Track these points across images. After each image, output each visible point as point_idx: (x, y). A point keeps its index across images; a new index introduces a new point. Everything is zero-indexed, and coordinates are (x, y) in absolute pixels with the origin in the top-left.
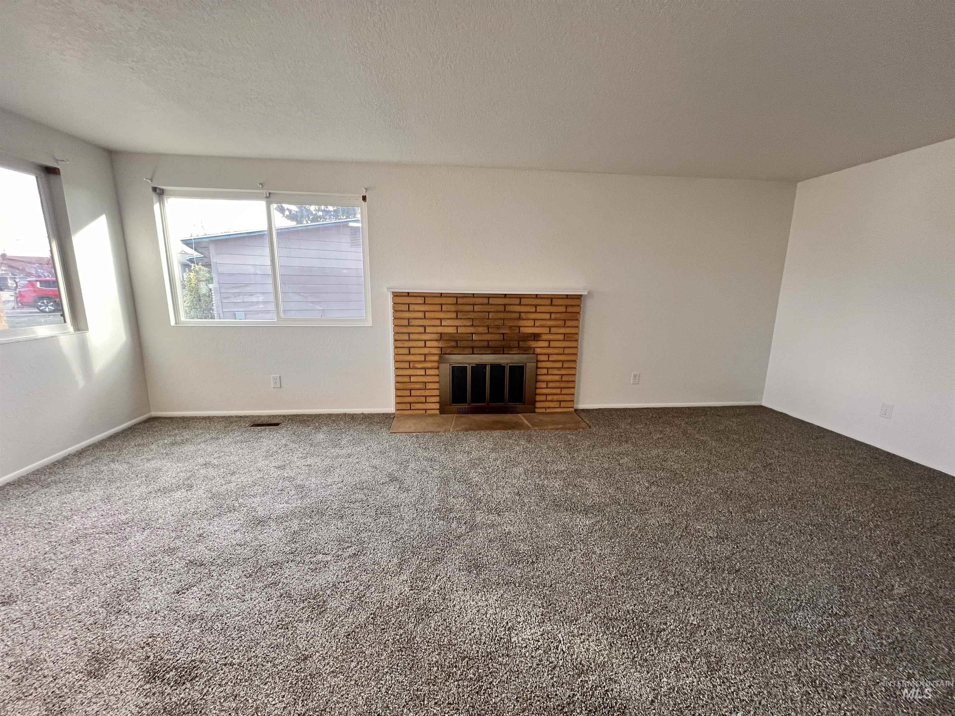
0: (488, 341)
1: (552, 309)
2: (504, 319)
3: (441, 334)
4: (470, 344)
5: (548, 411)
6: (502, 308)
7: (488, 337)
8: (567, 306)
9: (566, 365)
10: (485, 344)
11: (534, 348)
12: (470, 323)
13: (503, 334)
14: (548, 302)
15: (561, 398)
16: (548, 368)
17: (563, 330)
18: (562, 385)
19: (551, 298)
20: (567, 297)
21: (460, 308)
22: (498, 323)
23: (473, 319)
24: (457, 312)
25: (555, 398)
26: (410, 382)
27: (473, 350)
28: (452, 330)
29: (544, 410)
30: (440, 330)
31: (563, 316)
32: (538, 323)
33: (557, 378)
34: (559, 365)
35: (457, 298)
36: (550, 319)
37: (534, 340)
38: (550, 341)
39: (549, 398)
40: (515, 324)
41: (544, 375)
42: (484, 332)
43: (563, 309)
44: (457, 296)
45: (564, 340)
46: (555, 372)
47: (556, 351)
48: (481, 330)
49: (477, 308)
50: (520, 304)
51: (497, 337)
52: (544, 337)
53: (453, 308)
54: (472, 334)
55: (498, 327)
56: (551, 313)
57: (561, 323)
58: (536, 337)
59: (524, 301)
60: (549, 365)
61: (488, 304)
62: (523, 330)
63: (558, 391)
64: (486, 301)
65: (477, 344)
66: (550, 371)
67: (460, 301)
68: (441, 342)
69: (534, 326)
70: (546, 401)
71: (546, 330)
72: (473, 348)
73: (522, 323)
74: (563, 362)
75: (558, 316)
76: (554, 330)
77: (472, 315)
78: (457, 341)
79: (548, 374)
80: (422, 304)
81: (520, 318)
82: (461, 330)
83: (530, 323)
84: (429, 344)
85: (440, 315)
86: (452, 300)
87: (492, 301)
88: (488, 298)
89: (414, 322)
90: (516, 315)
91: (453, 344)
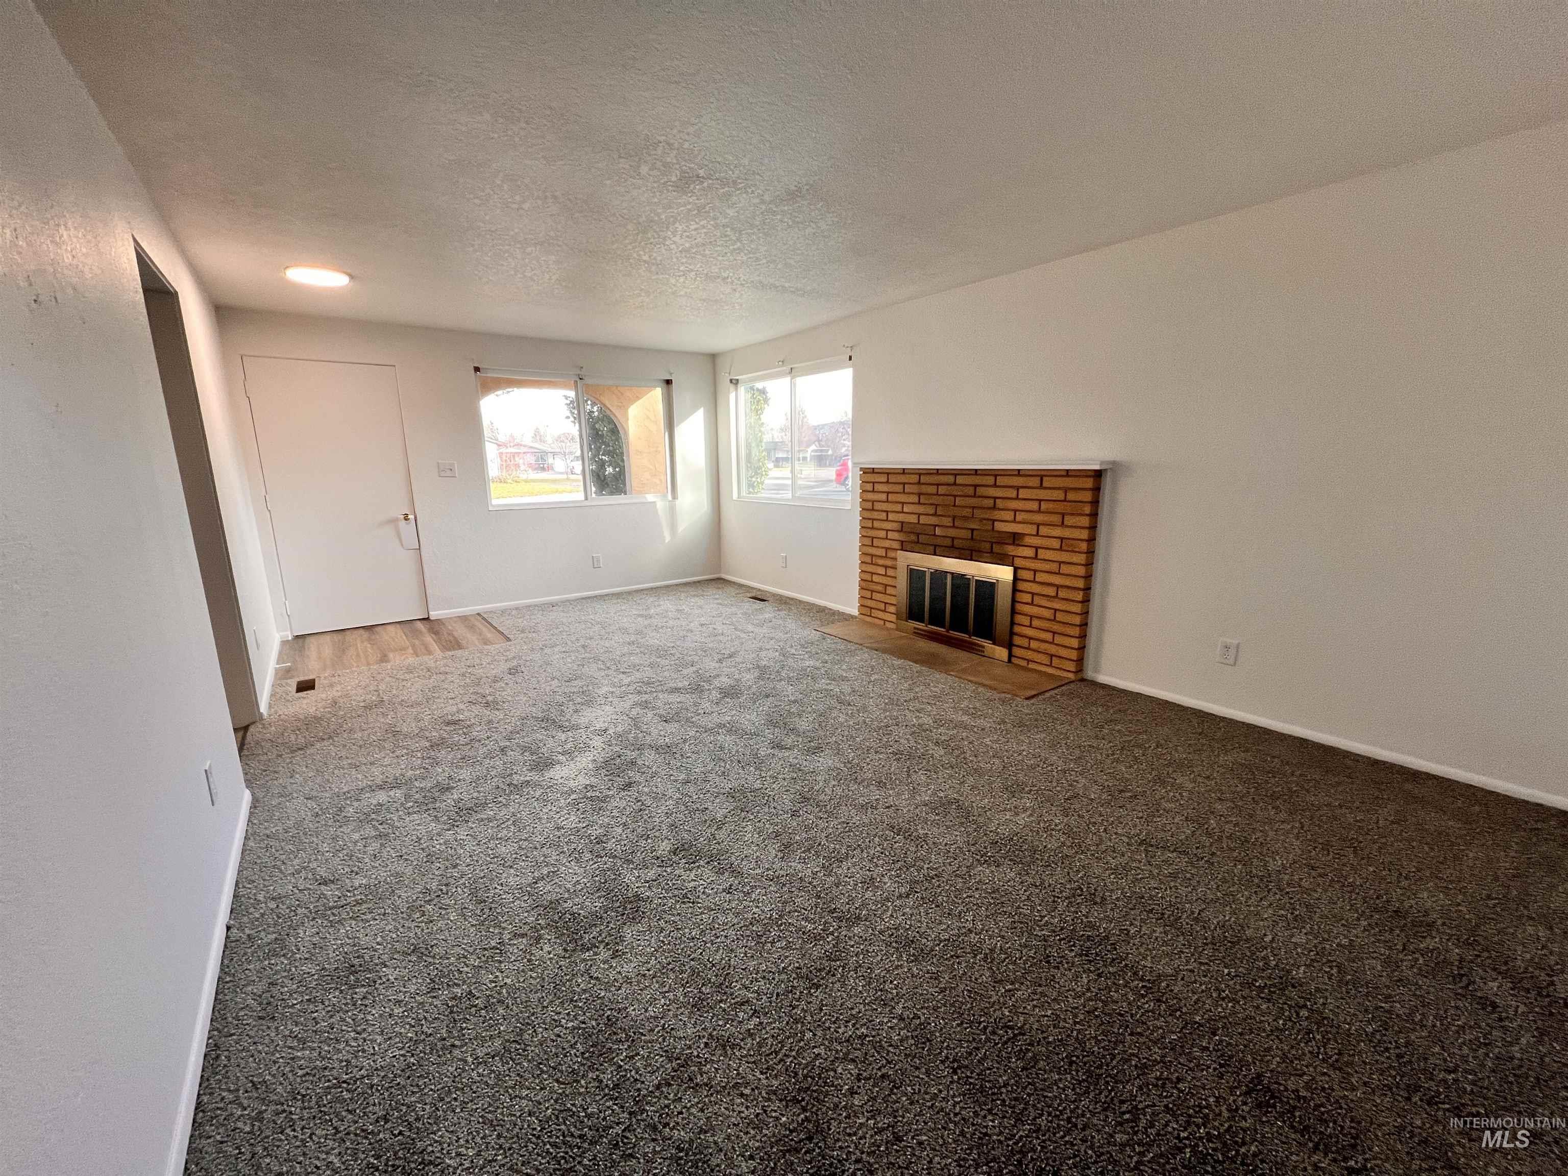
0: (953, 539)
1: (1042, 494)
2: (974, 508)
3: (902, 523)
4: (932, 540)
5: (1031, 666)
6: (971, 491)
7: (952, 532)
8: (1066, 490)
9: (1062, 594)
10: (948, 542)
11: (1014, 556)
12: (931, 510)
13: (973, 530)
14: (1035, 482)
15: (1053, 649)
16: (1033, 594)
17: (1057, 532)
18: (1056, 627)
19: (1041, 475)
20: (1068, 473)
21: (925, 489)
22: (967, 512)
23: (937, 505)
24: (919, 495)
25: (1044, 646)
26: (872, 581)
27: (937, 550)
28: (913, 519)
29: (1024, 663)
30: (901, 517)
31: (1060, 507)
32: (1020, 517)
33: (1047, 614)
34: (1051, 591)
35: (920, 475)
36: (1039, 511)
37: (1013, 544)
38: (1037, 548)
39: (1034, 644)
40: (987, 516)
41: (1027, 604)
42: (948, 524)
43: (1059, 495)
44: (920, 473)
45: (1061, 549)
46: (1044, 602)
47: (1046, 566)
48: (947, 521)
49: (942, 489)
50: (995, 485)
51: (966, 534)
52: (1028, 540)
53: (914, 488)
54: (936, 526)
55: (965, 518)
56: (1040, 501)
57: (1056, 519)
58: (1016, 539)
59: (1001, 481)
60: (1035, 588)
61: (955, 484)
62: (999, 526)
63: (1048, 636)
65: (939, 541)
66: (1037, 600)
67: (924, 479)
68: (902, 534)
69: (1014, 521)
70: (1028, 648)
71: (1032, 529)
72: (935, 546)
73: (997, 515)
74: (1058, 587)
75: (1051, 506)
76: (1044, 530)
77: (935, 500)
78: (918, 535)
79: (1032, 604)
80: (886, 483)
81: (994, 507)
82: (923, 519)
83: (1009, 516)
84: (891, 535)
85: (902, 498)
86: (915, 479)
87: (960, 480)
88: (956, 475)
89: (878, 506)
90: (989, 503)
91: (913, 537)
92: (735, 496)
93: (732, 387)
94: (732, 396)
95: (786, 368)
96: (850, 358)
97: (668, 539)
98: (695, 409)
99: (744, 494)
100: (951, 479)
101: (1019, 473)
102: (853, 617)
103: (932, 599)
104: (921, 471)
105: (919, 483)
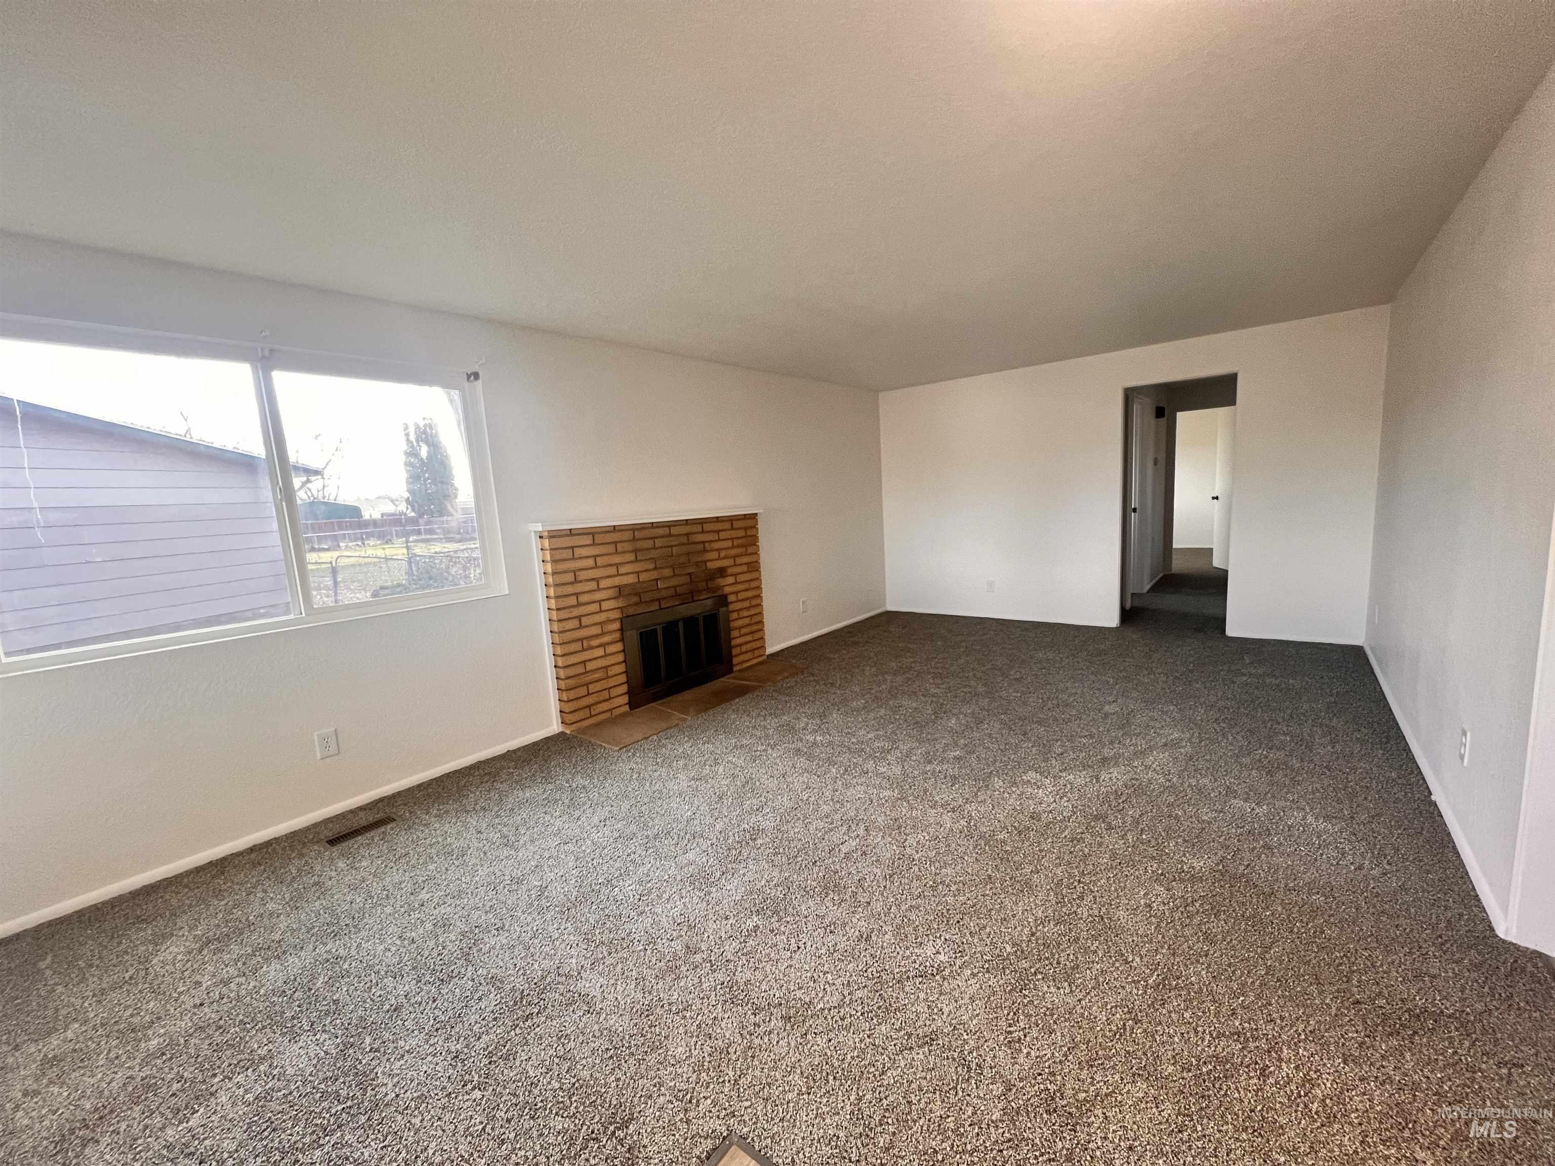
0: (675, 587)
2: (688, 554)
3: (619, 587)
4: (656, 595)
5: (745, 665)
7: (674, 582)
10: (672, 592)
12: (652, 566)
13: (690, 574)
17: (745, 560)
18: (753, 629)
19: (732, 520)
20: (744, 517)
21: (640, 544)
22: (684, 559)
24: (636, 552)
27: (661, 603)
28: (631, 579)
29: (740, 666)
32: (723, 554)
33: (747, 621)
34: (747, 604)
36: (733, 547)
37: (722, 577)
38: (735, 575)
39: (743, 649)
40: (700, 559)
42: (669, 575)
44: (635, 529)
47: (743, 587)
48: (667, 572)
49: (658, 543)
50: (703, 532)
51: (685, 579)
53: (630, 546)
54: (657, 580)
55: (683, 565)
56: (733, 539)
57: (743, 550)
60: (739, 606)
62: (710, 565)
63: (749, 637)
64: (666, 531)
65: (664, 593)
66: (741, 614)
67: (637, 535)
68: (621, 599)
69: (719, 558)
70: (741, 653)
71: (731, 562)
72: (659, 600)
73: (707, 556)
74: (749, 599)
76: (738, 560)
77: (653, 554)
78: (638, 594)
80: (590, 545)
81: (705, 551)
82: (644, 577)
83: (714, 555)
84: (606, 605)
85: (617, 559)
86: (627, 535)
87: (674, 531)
90: (701, 547)
102: (561, 735)
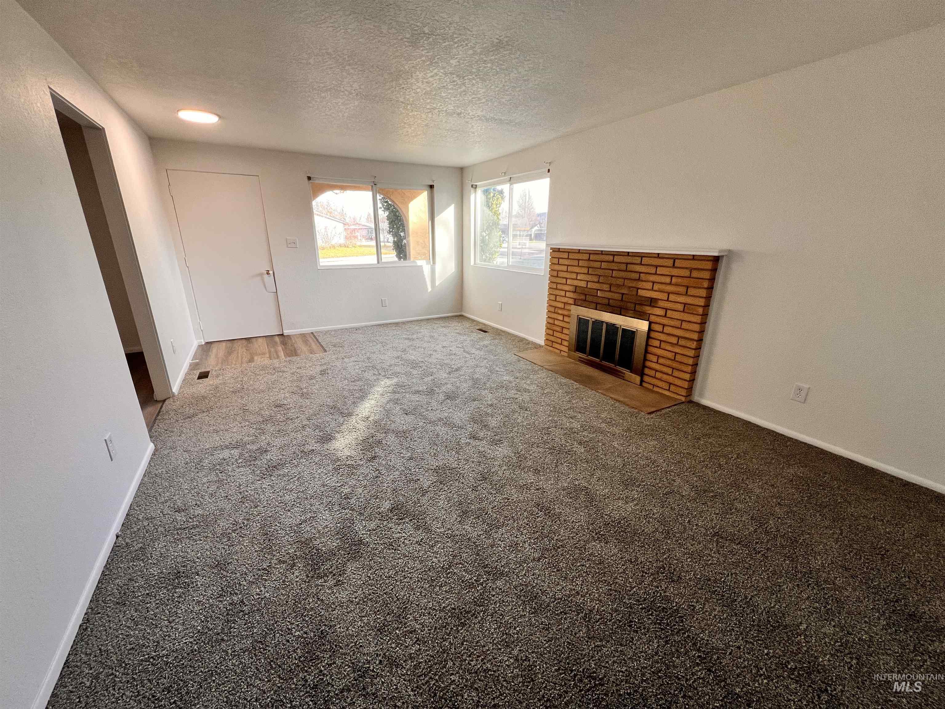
0: (609, 299)
1: (675, 272)
2: (624, 279)
3: (576, 286)
4: (595, 299)
5: (656, 389)
6: (623, 267)
7: (609, 295)
8: (691, 270)
9: (682, 342)
10: (606, 301)
11: (650, 314)
12: (596, 279)
13: (623, 294)
14: (670, 263)
15: (670, 379)
16: (661, 341)
17: (682, 299)
18: (675, 365)
19: (674, 258)
20: (694, 258)
24: (588, 268)
25: (665, 377)
26: (554, 324)
27: (597, 306)
28: (583, 284)
29: (650, 387)
30: (576, 283)
31: (685, 282)
33: (670, 355)
34: (674, 340)
35: (590, 254)
36: (670, 284)
37: (650, 306)
38: (666, 310)
39: (658, 375)
40: (634, 285)
41: (656, 347)
42: (606, 289)
43: (686, 273)
44: (590, 253)
45: (683, 311)
46: (669, 347)
47: (672, 323)
48: (606, 287)
49: (604, 265)
50: (641, 264)
51: (617, 297)
52: (661, 304)
53: (586, 264)
54: (598, 290)
56: (672, 276)
57: (682, 290)
58: (652, 302)
59: (645, 261)
60: (663, 337)
61: (613, 261)
62: (641, 293)
63: (669, 371)
65: (600, 301)
66: (663, 345)
67: (592, 257)
68: (575, 294)
69: (652, 290)
70: (655, 377)
71: (664, 296)
72: (597, 304)
73: (641, 285)
74: (679, 337)
75: (680, 280)
76: (672, 297)
77: (600, 272)
78: (586, 295)
79: (660, 348)
80: (567, 259)
81: (639, 280)
82: (590, 285)
83: (649, 285)
84: (568, 294)
85: (577, 270)
86: (586, 257)
87: (617, 259)
88: (614, 255)
89: (561, 274)
90: (636, 276)
91: (583, 297)
92: (472, 263)
93: (472, 190)
94: (472, 197)
95: (507, 178)
96: (549, 171)
97: (430, 289)
98: (448, 205)
99: (478, 261)
100: (611, 258)
101: (658, 256)
102: (541, 346)
103: (592, 339)
104: (591, 252)
105: (589, 260)
